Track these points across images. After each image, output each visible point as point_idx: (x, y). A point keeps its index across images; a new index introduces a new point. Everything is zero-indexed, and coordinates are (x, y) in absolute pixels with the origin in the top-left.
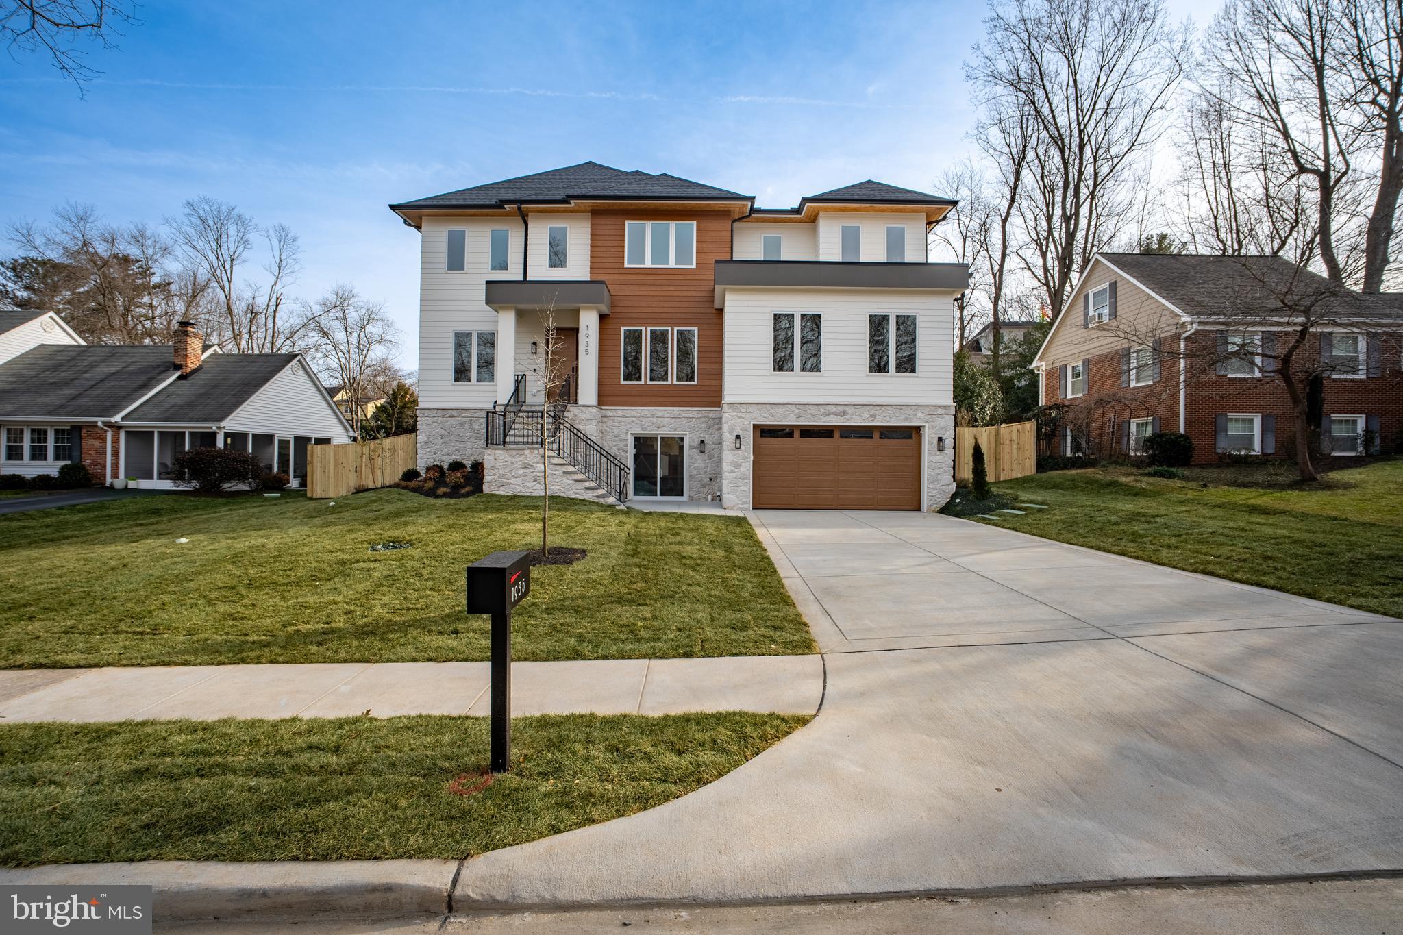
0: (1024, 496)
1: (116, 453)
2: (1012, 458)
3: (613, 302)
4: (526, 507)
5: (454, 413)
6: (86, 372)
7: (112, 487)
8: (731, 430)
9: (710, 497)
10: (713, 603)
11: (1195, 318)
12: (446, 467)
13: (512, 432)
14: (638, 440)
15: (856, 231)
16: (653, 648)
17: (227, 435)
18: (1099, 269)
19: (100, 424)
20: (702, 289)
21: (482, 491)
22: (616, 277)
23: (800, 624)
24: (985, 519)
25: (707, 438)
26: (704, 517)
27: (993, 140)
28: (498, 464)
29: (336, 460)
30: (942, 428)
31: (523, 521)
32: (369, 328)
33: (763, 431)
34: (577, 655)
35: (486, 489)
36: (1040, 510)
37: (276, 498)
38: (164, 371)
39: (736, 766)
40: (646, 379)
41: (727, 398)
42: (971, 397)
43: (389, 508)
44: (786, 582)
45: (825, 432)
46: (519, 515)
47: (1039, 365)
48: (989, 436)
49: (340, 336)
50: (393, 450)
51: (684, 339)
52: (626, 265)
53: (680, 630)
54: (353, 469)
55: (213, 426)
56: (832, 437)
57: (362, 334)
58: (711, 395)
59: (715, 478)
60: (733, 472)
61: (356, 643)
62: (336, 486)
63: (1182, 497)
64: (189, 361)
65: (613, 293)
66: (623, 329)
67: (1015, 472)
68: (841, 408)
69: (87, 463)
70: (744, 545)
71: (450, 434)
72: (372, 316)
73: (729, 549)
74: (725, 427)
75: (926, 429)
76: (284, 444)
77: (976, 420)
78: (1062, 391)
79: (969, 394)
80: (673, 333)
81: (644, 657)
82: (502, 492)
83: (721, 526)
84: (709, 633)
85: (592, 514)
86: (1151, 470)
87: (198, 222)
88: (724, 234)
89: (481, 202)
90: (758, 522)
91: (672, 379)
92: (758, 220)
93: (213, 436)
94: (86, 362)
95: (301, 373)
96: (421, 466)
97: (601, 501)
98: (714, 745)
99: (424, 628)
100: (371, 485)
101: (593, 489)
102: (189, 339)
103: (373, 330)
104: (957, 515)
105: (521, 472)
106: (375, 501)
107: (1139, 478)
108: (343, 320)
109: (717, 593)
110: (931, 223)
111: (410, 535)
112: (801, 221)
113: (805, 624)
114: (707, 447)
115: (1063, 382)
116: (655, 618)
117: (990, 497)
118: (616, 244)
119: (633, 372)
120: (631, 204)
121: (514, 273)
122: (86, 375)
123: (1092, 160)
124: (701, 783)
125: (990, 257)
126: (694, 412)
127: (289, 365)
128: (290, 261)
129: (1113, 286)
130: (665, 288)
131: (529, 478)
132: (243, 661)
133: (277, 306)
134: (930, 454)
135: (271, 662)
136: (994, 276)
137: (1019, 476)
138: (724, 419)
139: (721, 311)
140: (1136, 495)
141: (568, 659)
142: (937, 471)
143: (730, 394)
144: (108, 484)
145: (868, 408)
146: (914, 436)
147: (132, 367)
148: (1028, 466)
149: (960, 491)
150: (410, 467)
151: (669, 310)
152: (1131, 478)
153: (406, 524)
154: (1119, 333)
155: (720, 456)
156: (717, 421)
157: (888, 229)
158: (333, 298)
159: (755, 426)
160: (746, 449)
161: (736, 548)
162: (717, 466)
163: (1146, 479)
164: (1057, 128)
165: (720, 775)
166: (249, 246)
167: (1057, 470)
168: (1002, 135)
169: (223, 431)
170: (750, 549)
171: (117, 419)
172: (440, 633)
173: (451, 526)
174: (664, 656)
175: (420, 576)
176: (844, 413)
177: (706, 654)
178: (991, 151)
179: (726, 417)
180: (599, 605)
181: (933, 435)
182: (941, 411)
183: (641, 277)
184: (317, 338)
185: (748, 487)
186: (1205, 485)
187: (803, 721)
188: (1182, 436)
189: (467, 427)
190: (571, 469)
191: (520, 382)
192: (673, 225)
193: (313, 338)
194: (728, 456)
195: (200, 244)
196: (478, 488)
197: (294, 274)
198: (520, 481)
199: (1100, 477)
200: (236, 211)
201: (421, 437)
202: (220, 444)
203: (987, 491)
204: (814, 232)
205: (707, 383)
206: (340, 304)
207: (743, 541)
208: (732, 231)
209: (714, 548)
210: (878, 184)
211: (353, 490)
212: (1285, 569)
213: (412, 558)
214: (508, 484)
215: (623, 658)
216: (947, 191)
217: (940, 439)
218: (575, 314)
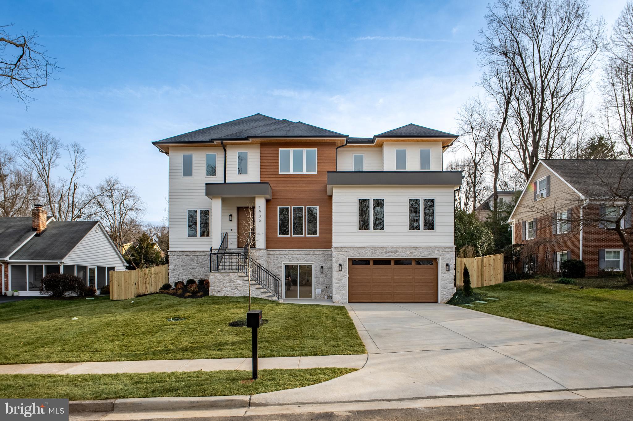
0: (490, 294)
1: (6, 277)
2: (490, 274)
3: (273, 192)
4: (233, 302)
5: (188, 253)
7: (5, 295)
8: (337, 261)
9: (326, 297)
10: (326, 339)
11: (588, 198)
12: (185, 282)
13: (221, 264)
14: (287, 267)
15: (404, 152)
16: (302, 353)
17: (66, 267)
18: (542, 168)
20: (321, 185)
21: (208, 294)
22: (275, 179)
23: (361, 345)
24: (467, 306)
25: (324, 265)
26: (323, 306)
27: (493, 85)
28: (217, 281)
29: (124, 279)
30: (448, 259)
31: (234, 309)
32: (126, 202)
33: (354, 262)
34: (272, 356)
35: (211, 293)
36: (494, 301)
37: (93, 300)
38: (28, 232)
39: (332, 379)
40: (291, 234)
41: (334, 244)
42: (475, 239)
43: (165, 303)
44: (359, 332)
45: (387, 262)
46: (231, 306)
47: (512, 221)
48: (477, 262)
49: (109, 206)
50: (156, 274)
51: (311, 212)
52: (280, 173)
53: (312, 347)
54: (134, 284)
55: (58, 261)
56: (390, 264)
57: (122, 205)
58: (326, 242)
59: (328, 287)
60: (338, 283)
61: (181, 354)
62: (125, 294)
63: (567, 293)
64: (41, 226)
65: (273, 188)
66: (278, 207)
67: (492, 282)
68: (395, 249)
70: (342, 318)
71: (186, 265)
72: (128, 194)
73: (334, 320)
74: (334, 259)
75: (440, 259)
76: (92, 271)
77: (478, 252)
78: (523, 236)
79: (474, 237)
80: (305, 208)
81: (298, 356)
82: (219, 295)
83: (331, 310)
84: (324, 348)
85: (266, 305)
86: (558, 280)
87: (30, 143)
88: (332, 155)
89: (201, 140)
90: (350, 309)
91: (305, 234)
92: (350, 146)
93: (58, 267)
95: (99, 231)
96: (172, 282)
97: (270, 299)
98: (324, 374)
99: (207, 348)
100: (146, 293)
101: (265, 293)
102: (40, 214)
103: (128, 202)
104: (455, 305)
105: (228, 284)
106: (154, 300)
107: (551, 284)
108: (111, 197)
109: (328, 335)
110: (445, 147)
111: (184, 315)
112: (374, 147)
113: (364, 345)
114: (324, 270)
115: (524, 231)
116: (301, 344)
117: (472, 295)
118: (274, 161)
119: (284, 231)
120: (282, 140)
121: (218, 178)
123: (550, 97)
124: (320, 382)
125: (492, 154)
126: (317, 251)
127: (94, 228)
128: (81, 163)
129: (549, 178)
130: (301, 185)
131: (233, 287)
132: (140, 359)
133: (75, 190)
134: (442, 273)
135: (151, 360)
136: (494, 165)
137: (494, 284)
138: (333, 256)
139: (331, 197)
140: (546, 293)
141: (268, 357)
142: (446, 282)
143: (335, 243)
144: (3, 294)
145: (409, 249)
146: (434, 263)
147: (10, 230)
148: (499, 278)
149: (458, 292)
150: (164, 283)
151: (303, 197)
152: (547, 284)
153: (178, 310)
154: (534, 209)
155: (331, 274)
156: (329, 256)
157: (422, 152)
158: (105, 185)
159: (349, 259)
160: (344, 271)
161: (338, 319)
162: (330, 280)
163: (554, 285)
164: (528, 79)
165: (326, 381)
166: (59, 156)
167: (514, 280)
168: (498, 82)
169: (63, 264)
170: (344, 320)
171: (7, 259)
172: (214, 350)
173: (200, 311)
174: (306, 355)
175: (197, 330)
176: (397, 251)
177: (322, 354)
178: (492, 92)
179: (334, 254)
180: (278, 340)
181: (444, 263)
182: (448, 250)
183: (288, 179)
184: (96, 208)
185: (346, 291)
186: (582, 288)
187: (356, 370)
188: (580, 261)
189: (195, 261)
190: (254, 282)
191: (225, 237)
192: (304, 150)
193: (94, 208)
194: (335, 275)
195: (33, 156)
196: (206, 293)
197: (82, 171)
198: (228, 289)
199: (533, 284)
200: (50, 136)
201: (171, 267)
202: (62, 271)
203: (471, 292)
204: (381, 152)
205: (324, 235)
206: (109, 188)
207: (342, 317)
208: (336, 153)
209: (327, 319)
210: (416, 126)
211: (136, 295)
212: (578, 323)
213: (190, 324)
214: (222, 291)
215: (290, 356)
216: (466, 116)
217: (447, 265)
218: (254, 199)
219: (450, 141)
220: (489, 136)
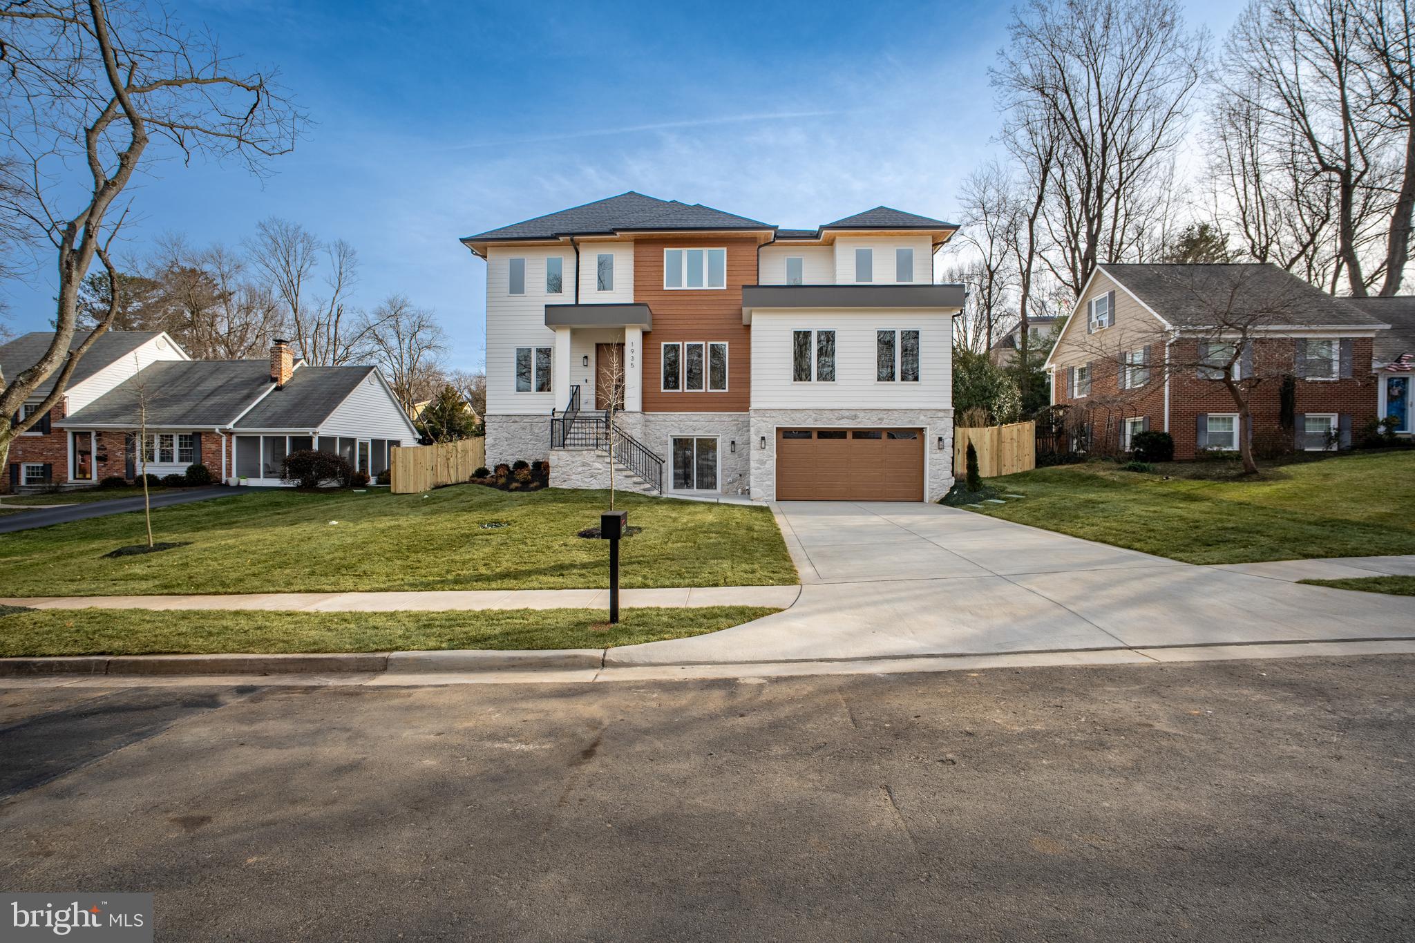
0: (1011, 488)
1: (229, 455)
2: (1012, 454)
3: (655, 320)
5: (517, 419)
6: (198, 385)
7: (227, 485)
8: (758, 432)
9: (740, 491)
11: (1177, 328)
12: (511, 465)
13: (569, 436)
14: (676, 441)
15: (869, 253)
16: (693, 581)
17: (320, 439)
18: (1101, 279)
19: (217, 431)
20: (732, 307)
21: (548, 486)
22: (657, 298)
23: (791, 570)
24: (972, 507)
25: (737, 439)
26: (733, 506)
27: (1021, 142)
28: (561, 463)
29: (415, 460)
30: (942, 429)
31: (586, 509)
32: (420, 335)
33: (785, 434)
34: (644, 586)
35: (551, 484)
36: (1018, 500)
37: (363, 494)
38: (262, 384)
39: (739, 624)
40: (683, 387)
41: (753, 406)
42: (989, 397)
43: (477, 499)
44: (789, 548)
45: (840, 434)
46: (583, 504)
47: (1051, 367)
48: (992, 435)
49: (393, 342)
50: (465, 451)
51: (716, 352)
52: (665, 288)
53: (710, 573)
54: (430, 468)
55: (309, 431)
56: (845, 438)
57: (413, 340)
58: (740, 401)
59: (743, 474)
60: (759, 468)
61: (499, 581)
62: (415, 483)
63: (1140, 487)
64: (284, 373)
65: (654, 312)
66: (663, 344)
67: (1015, 468)
68: (853, 413)
69: (206, 464)
70: (763, 526)
71: (513, 437)
72: (423, 323)
73: (750, 528)
74: (752, 429)
75: (928, 430)
76: (364, 446)
77: (993, 418)
78: (1070, 392)
79: (987, 394)
80: (706, 346)
81: (687, 586)
82: (565, 486)
83: (747, 512)
84: (729, 575)
85: (638, 504)
87: (270, 241)
88: (751, 258)
89: (537, 235)
90: (778, 510)
91: (706, 387)
92: (781, 244)
93: (309, 440)
94: (197, 376)
95: (376, 383)
96: (490, 465)
97: (647, 493)
98: (727, 616)
99: (540, 573)
100: (449, 483)
101: (640, 483)
102: (283, 355)
103: (423, 336)
104: (952, 505)
105: (580, 469)
106: (461, 495)
107: (1115, 472)
108: (396, 327)
110: (936, 244)
111: (506, 518)
112: (820, 244)
113: (795, 571)
114: (737, 447)
115: (1070, 384)
117: (981, 489)
118: (656, 269)
119: (672, 378)
120: (670, 235)
121: (566, 297)
122: (199, 388)
123: (1117, 160)
124: (719, 629)
125: (1019, 256)
126: (726, 416)
127: (366, 378)
128: (349, 273)
129: (1112, 295)
130: (699, 307)
131: (587, 474)
132: (434, 589)
133: (338, 316)
134: (931, 452)
136: (1023, 274)
137: (1019, 471)
138: (751, 424)
139: (748, 327)
140: (1106, 486)
142: (938, 467)
143: (758, 400)
144: (224, 482)
145: (876, 412)
146: (918, 436)
147: (236, 381)
148: (1028, 462)
149: (958, 484)
150: (478, 466)
151: (704, 327)
152: (1108, 473)
153: (497, 511)
154: (1086, 348)
155: (748, 454)
156: (746, 424)
157: (899, 252)
158: (387, 307)
159: (778, 429)
160: (770, 449)
161: (756, 528)
162: (746, 464)
163: (1120, 473)
164: (1080, 131)
165: (729, 627)
166: (315, 263)
167: (1053, 465)
168: (1029, 136)
169: (317, 435)
170: (766, 529)
171: (230, 426)
173: (533, 512)
174: (700, 586)
175: (525, 544)
176: (856, 417)
177: (727, 584)
178: (1018, 152)
179: (753, 421)
180: (655, 560)
181: (934, 436)
182: (941, 414)
183: (678, 298)
184: (372, 345)
185: (772, 482)
186: (1167, 478)
187: (779, 610)
188: (1164, 434)
189: (528, 431)
190: (621, 466)
191: (576, 392)
192: (706, 251)
193: (370, 345)
194: (755, 455)
195: (273, 263)
196: (544, 483)
197: (351, 286)
198: (579, 477)
199: (1084, 471)
200: (302, 230)
201: (489, 440)
202: (315, 447)
203: (979, 484)
204: (832, 252)
205: (737, 390)
206: (393, 313)
207: (763, 523)
208: (758, 255)
210: (889, 210)
211: (432, 486)
212: (1155, 537)
213: (515, 533)
214: (570, 480)
215: (673, 587)
216: (975, 192)
217: (940, 439)
218: (622, 331)
219: (944, 235)
220: (1013, 227)
